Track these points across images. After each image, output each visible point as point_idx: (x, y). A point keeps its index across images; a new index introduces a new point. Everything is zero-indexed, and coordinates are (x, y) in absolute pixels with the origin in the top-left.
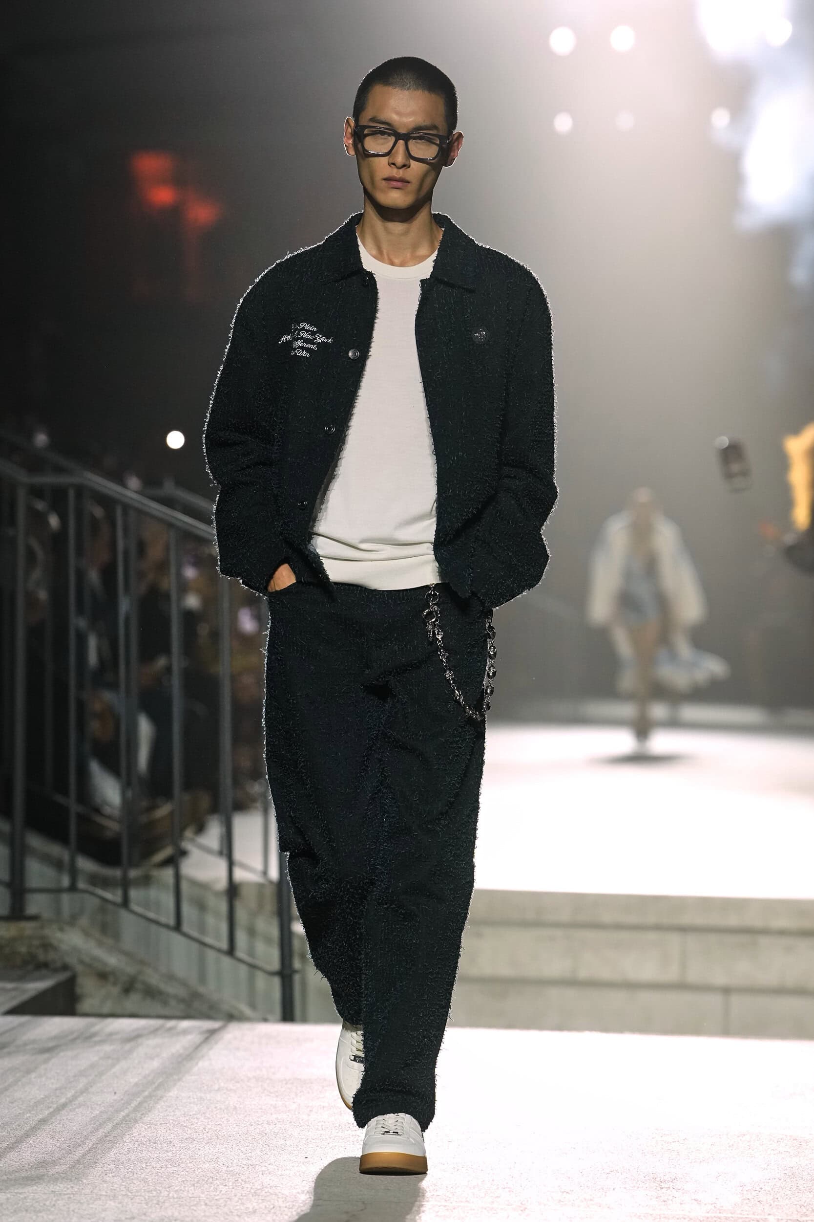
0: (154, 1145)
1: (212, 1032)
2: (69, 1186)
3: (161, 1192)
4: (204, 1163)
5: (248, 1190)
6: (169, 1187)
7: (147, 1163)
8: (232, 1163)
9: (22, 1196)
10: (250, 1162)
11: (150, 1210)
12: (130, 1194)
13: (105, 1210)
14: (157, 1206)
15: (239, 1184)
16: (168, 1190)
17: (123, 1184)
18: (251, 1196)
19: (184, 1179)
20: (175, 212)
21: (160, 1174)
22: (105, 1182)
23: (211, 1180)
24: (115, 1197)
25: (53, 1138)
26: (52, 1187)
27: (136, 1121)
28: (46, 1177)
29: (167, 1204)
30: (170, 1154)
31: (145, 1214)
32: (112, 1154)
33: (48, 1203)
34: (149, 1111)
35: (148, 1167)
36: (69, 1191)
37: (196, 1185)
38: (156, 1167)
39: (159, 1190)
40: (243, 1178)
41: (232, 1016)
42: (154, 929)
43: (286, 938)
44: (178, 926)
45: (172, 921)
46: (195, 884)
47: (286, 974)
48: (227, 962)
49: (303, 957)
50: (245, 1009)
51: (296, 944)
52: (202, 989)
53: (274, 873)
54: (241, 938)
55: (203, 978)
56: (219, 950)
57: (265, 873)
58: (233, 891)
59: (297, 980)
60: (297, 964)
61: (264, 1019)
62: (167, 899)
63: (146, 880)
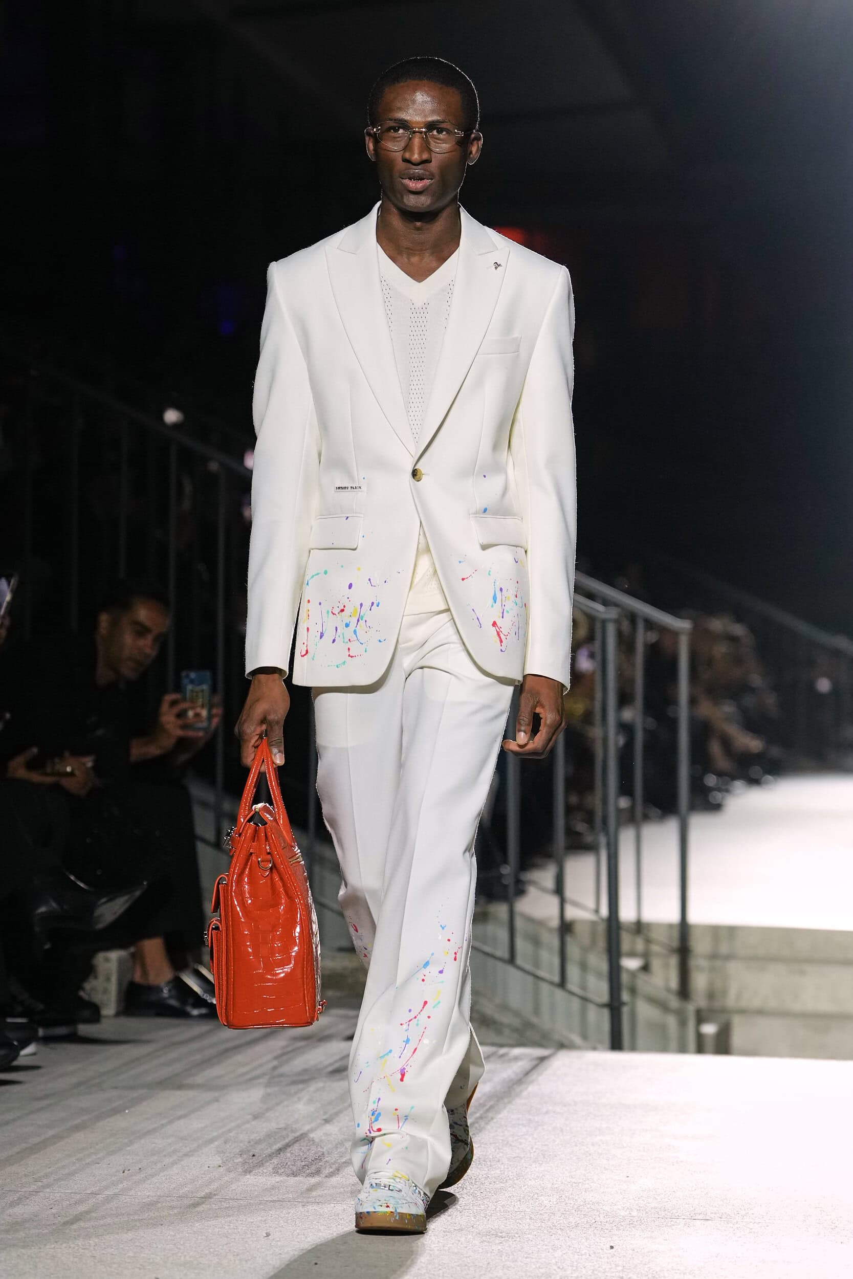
0: (484, 1162)
1: (542, 1059)
3: (488, 1206)
4: (530, 1180)
5: (571, 1205)
6: (496, 1202)
7: (476, 1179)
8: (556, 1181)
10: (573, 1180)
15: (563, 1200)
18: (573, 1211)
19: (511, 1195)
21: (488, 1190)
23: (536, 1196)
29: (494, 1218)
30: (498, 1172)
31: (472, 1226)
34: (480, 1131)
35: (477, 1183)
38: (484, 1183)
39: (487, 1204)
40: (567, 1195)
41: (562, 1046)
42: (490, 962)
43: (615, 973)
44: (512, 960)
45: (506, 955)
46: (530, 920)
47: (614, 1007)
48: (559, 993)
49: (633, 991)
50: (577, 1040)
51: (625, 978)
52: (534, 1020)
53: (604, 911)
54: (573, 972)
55: (537, 1010)
56: (552, 983)
57: (597, 911)
58: (566, 928)
59: (625, 1010)
60: (625, 996)
61: (594, 1049)
62: (503, 934)
63: (484, 916)
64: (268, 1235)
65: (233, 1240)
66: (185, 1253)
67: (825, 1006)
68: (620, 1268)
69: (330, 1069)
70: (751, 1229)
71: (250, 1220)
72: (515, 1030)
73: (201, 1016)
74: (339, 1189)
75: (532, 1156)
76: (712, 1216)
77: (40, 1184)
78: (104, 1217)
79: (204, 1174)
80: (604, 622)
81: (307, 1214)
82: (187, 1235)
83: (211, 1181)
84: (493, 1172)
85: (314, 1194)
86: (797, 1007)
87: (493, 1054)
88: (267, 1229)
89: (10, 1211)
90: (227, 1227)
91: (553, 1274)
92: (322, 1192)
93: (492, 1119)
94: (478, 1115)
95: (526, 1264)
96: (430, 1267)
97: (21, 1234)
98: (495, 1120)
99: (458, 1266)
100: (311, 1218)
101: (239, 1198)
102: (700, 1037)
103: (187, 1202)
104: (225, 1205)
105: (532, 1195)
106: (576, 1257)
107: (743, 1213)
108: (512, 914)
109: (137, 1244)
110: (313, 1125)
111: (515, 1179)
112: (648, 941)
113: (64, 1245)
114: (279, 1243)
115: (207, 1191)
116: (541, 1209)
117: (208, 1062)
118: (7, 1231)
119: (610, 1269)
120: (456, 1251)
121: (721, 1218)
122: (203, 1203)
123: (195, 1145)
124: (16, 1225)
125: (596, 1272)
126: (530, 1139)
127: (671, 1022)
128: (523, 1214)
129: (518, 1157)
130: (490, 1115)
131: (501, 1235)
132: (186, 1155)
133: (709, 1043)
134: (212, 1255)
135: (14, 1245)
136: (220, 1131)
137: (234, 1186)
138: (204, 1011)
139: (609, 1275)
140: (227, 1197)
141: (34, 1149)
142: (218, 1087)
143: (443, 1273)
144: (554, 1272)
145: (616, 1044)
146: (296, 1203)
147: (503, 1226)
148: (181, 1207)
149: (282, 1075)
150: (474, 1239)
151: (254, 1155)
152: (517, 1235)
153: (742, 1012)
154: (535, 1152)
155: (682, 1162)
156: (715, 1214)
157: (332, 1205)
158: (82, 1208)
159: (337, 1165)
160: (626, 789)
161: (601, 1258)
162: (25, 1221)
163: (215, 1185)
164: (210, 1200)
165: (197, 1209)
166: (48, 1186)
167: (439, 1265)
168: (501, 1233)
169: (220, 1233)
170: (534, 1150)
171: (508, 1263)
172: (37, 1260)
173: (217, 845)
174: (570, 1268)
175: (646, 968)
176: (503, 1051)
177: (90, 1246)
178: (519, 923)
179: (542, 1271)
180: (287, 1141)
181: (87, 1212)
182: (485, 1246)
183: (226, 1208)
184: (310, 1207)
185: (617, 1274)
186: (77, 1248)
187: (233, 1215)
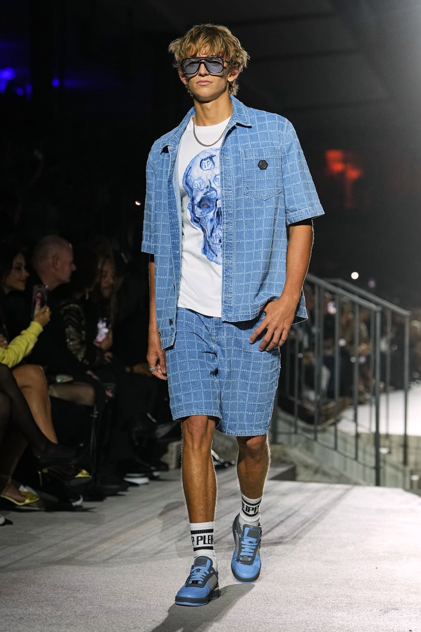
1: (348, 490)
4: (344, 539)
5: (360, 550)
9: (273, 550)
11: (322, 557)
12: (314, 550)
13: (304, 556)
18: (361, 553)
20: (342, 174)
23: (346, 546)
24: (309, 551)
25: (286, 528)
26: (285, 547)
27: (317, 522)
28: (283, 543)
29: (329, 555)
31: (320, 558)
32: (308, 535)
33: (283, 553)
34: (323, 519)
41: (356, 484)
42: (326, 449)
43: (377, 455)
44: (336, 448)
45: (333, 447)
46: (343, 433)
47: (377, 468)
48: (355, 463)
49: (385, 462)
50: (361, 481)
51: (382, 457)
52: (345, 473)
53: (374, 429)
54: (360, 454)
55: (345, 469)
56: (351, 459)
57: (370, 429)
58: (358, 436)
59: (382, 471)
60: (382, 464)
61: (369, 485)
62: (332, 438)
63: (324, 431)
68: (380, 577)
72: (337, 477)
75: (344, 530)
76: (418, 556)
77: (145, 537)
78: (170, 551)
80: (375, 312)
84: (328, 536)
87: (328, 487)
89: (133, 548)
91: (353, 579)
93: (327, 514)
94: (321, 513)
95: (342, 575)
96: (303, 575)
97: (137, 558)
98: (329, 515)
99: (314, 574)
102: (412, 482)
106: (362, 572)
108: (336, 430)
109: (184, 563)
112: (391, 442)
113: (155, 562)
118: (131, 556)
119: (376, 577)
120: (313, 568)
124: (135, 554)
125: (370, 578)
127: (400, 475)
129: (338, 530)
130: (327, 512)
131: (331, 562)
133: (415, 484)
135: (134, 562)
139: (375, 579)
141: (142, 523)
143: (308, 577)
144: (353, 578)
145: (378, 483)
147: (332, 558)
150: (321, 563)
152: (338, 562)
154: (345, 528)
158: (162, 547)
160: (383, 379)
161: (372, 572)
162: (138, 552)
166: (148, 538)
167: (306, 574)
171: (335, 574)
172: (144, 568)
174: (360, 576)
175: (390, 453)
176: (332, 486)
177: (165, 563)
178: (339, 434)
179: (349, 577)
181: (164, 549)
182: (325, 566)
185: (379, 579)
186: (160, 564)
187: (223, 552)
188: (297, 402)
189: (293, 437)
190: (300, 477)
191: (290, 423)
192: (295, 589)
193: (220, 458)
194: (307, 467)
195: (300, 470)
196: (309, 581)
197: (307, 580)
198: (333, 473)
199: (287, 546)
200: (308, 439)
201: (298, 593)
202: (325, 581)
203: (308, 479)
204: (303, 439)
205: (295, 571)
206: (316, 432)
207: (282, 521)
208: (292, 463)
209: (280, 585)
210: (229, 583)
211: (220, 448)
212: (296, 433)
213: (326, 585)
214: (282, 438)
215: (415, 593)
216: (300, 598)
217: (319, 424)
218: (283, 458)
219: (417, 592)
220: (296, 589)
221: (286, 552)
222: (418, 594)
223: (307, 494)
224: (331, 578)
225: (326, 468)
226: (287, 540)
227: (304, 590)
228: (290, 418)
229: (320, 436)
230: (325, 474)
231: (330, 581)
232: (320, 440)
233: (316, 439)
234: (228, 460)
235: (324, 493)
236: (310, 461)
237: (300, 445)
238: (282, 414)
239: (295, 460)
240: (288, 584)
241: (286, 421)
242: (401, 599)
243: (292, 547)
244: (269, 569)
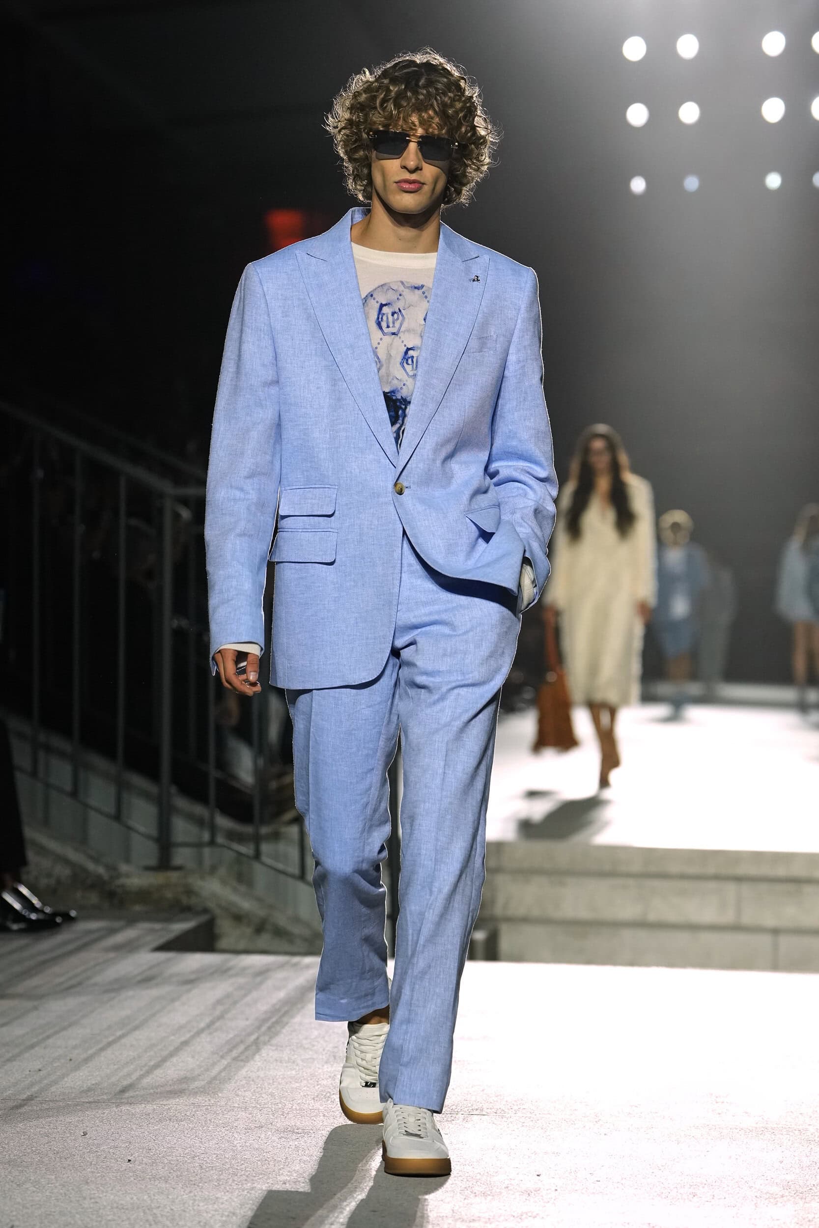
2: (207, 1099)
3: (285, 1105)
6: (293, 1101)
9: (166, 1107)
11: (276, 1121)
12: (259, 1106)
13: (236, 1120)
14: (282, 1116)
16: (291, 1102)
17: (254, 1097)
19: (305, 1094)
22: (238, 1095)
24: (246, 1108)
25: (193, 1057)
26: (192, 1100)
27: (264, 1044)
28: (187, 1091)
29: (291, 1115)
30: (294, 1072)
31: (271, 1124)
32: (243, 1072)
33: (188, 1114)
36: (207, 1103)
37: (316, 1099)
38: (281, 1083)
39: (284, 1103)
42: (282, 877)
44: (302, 875)
45: (296, 871)
62: (294, 853)
63: (276, 836)
64: (85, 1134)
65: (53, 1139)
66: (10, 1152)
67: (584, 914)
69: (139, 978)
70: (524, 1123)
71: (68, 1120)
72: (305, 940)
73: (20, 931)
74: (149, 1090)
75: (324, 1057)
76: (489, 1111)
79: (25, 1078)
81: (120, 1114)
82: (11, 1135)
83: (32, 1084)
84: (289, 1073)
85: (127, 1095)
86: (558, 915)
87: (287, 963)
88: (84, 1129)
90: (47, 1127)
92: (134, 1093)
93: (287, 1023)
94: (274, 1020)
96: (233, 1162)
98: (289, 1024)
99: (259, 1161)
100: (124, 1117)
101: (58, 1100)
103: (11, 1104)
104: (45, 1106)
105: (325, 1094)
107: (515, 1108)
110: (123, 1031)
111: (309, 1079)
114: (96, 1142)
115: (29, 1094)
116: (333, 1107)
117: (28, 973)
120: (257, 1146)
121: (496, 1113)
122: (25, 1105)
123: (17, 1050)
126: (322, 1042)
128: (317, 1111)
129: (310, 1058)
130: (285, 1019)
132: (9, 1060)
133: (480, 950)
134: (34, 1153)
136: (40, 1037)
137: (53, 1089)
138: (22, 926)
140: (47, 1099)
142: (38, 997)
146: (110, 1104)
147: (299, 1123)
148: (5, 1109)
149: (95, 984)
150: (273, 1135)
151: (71, 1060)
152: (311, 1131)
153: (509, 920)
154: (326, 1054)
155: (459, 1061)
156: (491, 1109)
157: (143, 1105)
159: (147, 1068)
163: (35, 1089)
164: (33, 1102)
165: (19, 1111)
167: (242, 1160)
168: (298, 1129)
169: (41, 1132)
170: (326, 1051)
171: (305, 1158)
173: (34, 774)
176: (296, 959)
180: (101, 1046)
182: (284, 1142)
183: (47, 1109)
184: (124, 1108)
187: (53, 1116)
188: (214, 774)
189: (207, 851)
190: (223, 943)
191: (200, 822)
192: (217, 1196)
193: (44, 904)
194: (238, 918)
195: (224, 925)
196: (247, 1176)
197: (243, 1173)
198: (296, 930)
199: (199, 1099)
200: (240, 854)
201: (222, 1203)
202: (282, 1174)
203: (242, 945)
204: (229, 855)
205: (215, 1154)
206: (257, 840)
207: (185, 1043)
208: (206, 911)
209: (182, 1188)
210: (67, 1187)
211: (44, 882)
212: (212, 843)
213: (285, 1184)
214: (182, 856)
215: (484, 1194)
216: (228, 1216)
217: (263, 822)
218: (185, 900)
219: (489, 1193)
220: (219, 1195)
221: (195, 1111)
222: (489, 1198)
223: (241, 980)
224: (297, 1168)
225: (281, 920)
226: (197, 1084)
227: (236, 1198)
228: (199, 810)
229: (265, 847)
230: (280, 933)
231: (295, 1175)
232: (265, 859)
233: (257, 856)
234: (62, 908)
235: (280, 975)
236: (246, 905)
237: (222, 871)
238: (181, 802)
239: (211, 905)
240: (200, 1185)
241: (191, 817)
242: (453, 1210)
243: (209, 1100)
244: (158, 1152)
